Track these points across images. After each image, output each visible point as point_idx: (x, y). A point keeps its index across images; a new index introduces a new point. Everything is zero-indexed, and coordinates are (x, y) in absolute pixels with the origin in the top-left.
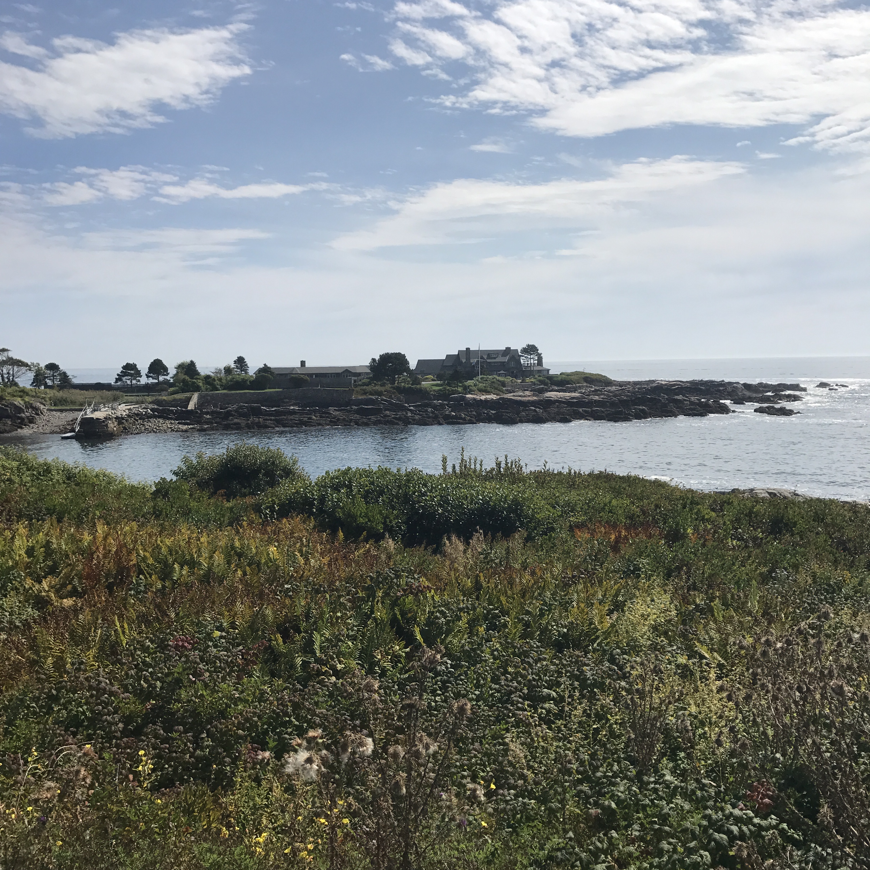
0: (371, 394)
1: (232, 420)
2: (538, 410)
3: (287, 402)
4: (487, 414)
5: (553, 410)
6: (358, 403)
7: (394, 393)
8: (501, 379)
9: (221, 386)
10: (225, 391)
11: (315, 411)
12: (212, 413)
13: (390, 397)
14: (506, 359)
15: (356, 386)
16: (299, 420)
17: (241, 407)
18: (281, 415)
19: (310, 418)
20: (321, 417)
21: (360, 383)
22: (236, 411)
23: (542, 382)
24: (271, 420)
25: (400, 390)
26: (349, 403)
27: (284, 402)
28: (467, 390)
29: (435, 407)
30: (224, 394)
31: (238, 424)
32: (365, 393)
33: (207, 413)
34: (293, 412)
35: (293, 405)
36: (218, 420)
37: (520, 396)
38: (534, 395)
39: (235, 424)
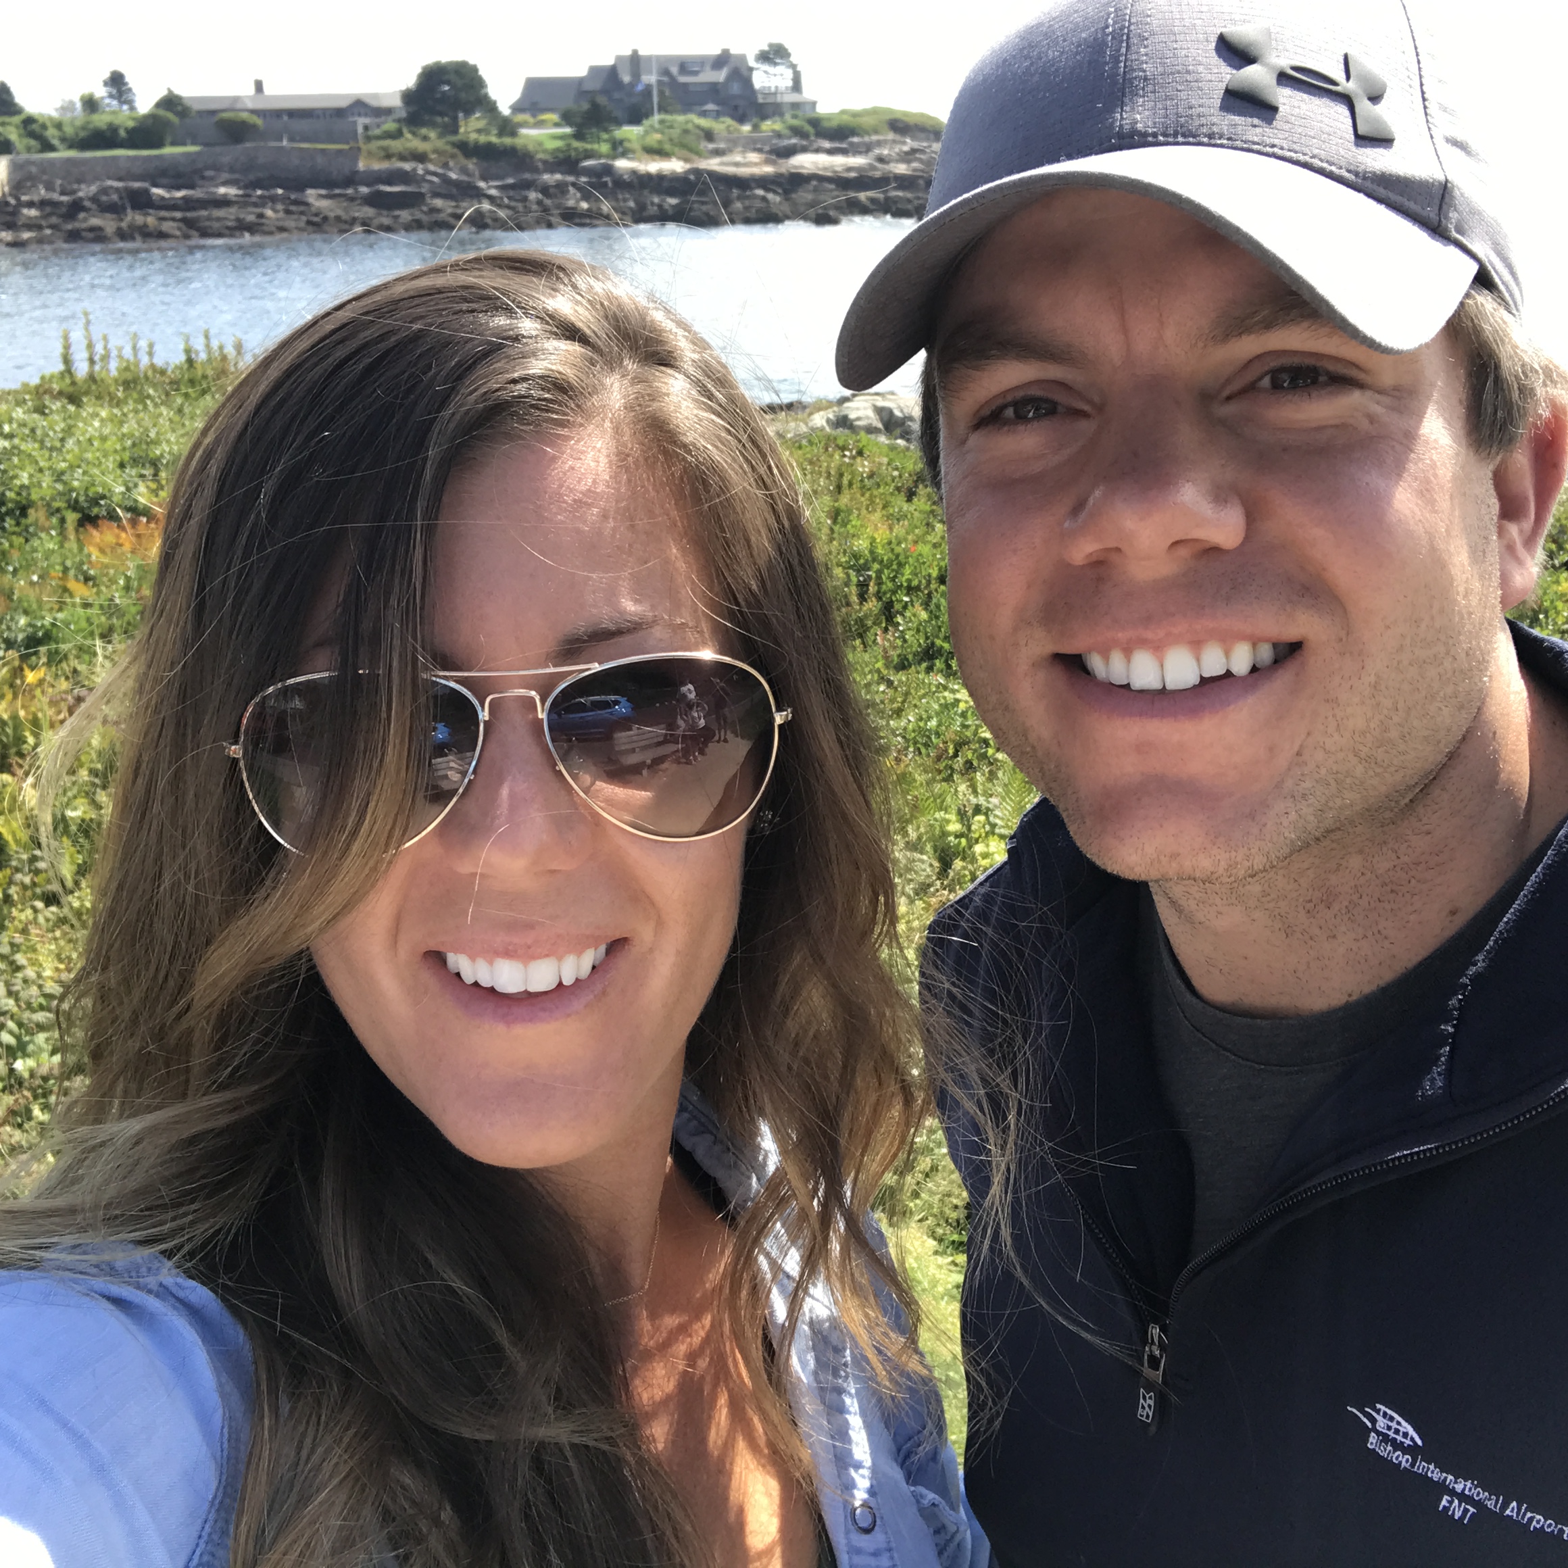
0: (403, 158)
1: (85, 220)
2: (770, 196)
3: (212, 179)
4: (660, 206)
5: (804, 195)
6: (375, 178)
7: (453, 156)
8: (704, 122)
9: (63, 140)
10: (72, 154)
11: (274, 199)
12: (42, 204)
13: (445, 165)
14: (721, 76)
15: (369, 139)
16: (238, 220)
17: (105, 191)
18: (194, 209)
19: (261, 216)
20: (288, 212)
21: (377, 132)
22: (94, 199)
23: (796, 131)
24: (173, 219)
25: (466, 149)
26: (352, 179)
27: (203, 178)
28: (620, 148)
29: (545, 190)
30: (69, 160)
31: (100, 229)
32: (388, 156)
33: (30, 204)
34: (224, 202)
35: (224, 184)
36: (54, 220)
37: (737, 164)
38: (767, 162)
39: (92, 229)
